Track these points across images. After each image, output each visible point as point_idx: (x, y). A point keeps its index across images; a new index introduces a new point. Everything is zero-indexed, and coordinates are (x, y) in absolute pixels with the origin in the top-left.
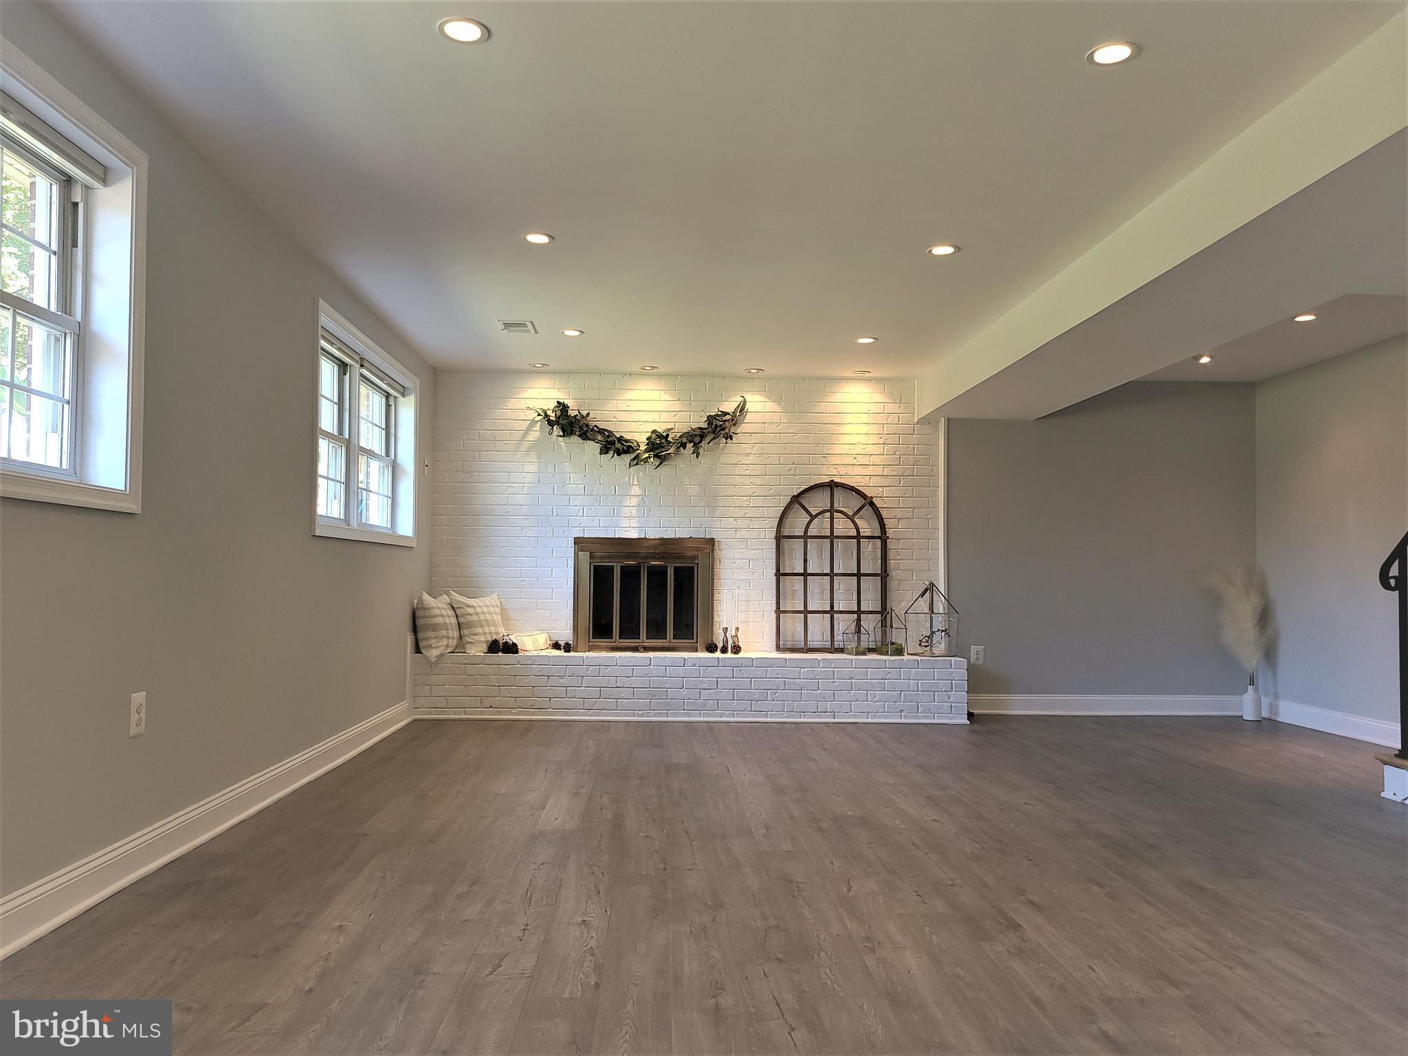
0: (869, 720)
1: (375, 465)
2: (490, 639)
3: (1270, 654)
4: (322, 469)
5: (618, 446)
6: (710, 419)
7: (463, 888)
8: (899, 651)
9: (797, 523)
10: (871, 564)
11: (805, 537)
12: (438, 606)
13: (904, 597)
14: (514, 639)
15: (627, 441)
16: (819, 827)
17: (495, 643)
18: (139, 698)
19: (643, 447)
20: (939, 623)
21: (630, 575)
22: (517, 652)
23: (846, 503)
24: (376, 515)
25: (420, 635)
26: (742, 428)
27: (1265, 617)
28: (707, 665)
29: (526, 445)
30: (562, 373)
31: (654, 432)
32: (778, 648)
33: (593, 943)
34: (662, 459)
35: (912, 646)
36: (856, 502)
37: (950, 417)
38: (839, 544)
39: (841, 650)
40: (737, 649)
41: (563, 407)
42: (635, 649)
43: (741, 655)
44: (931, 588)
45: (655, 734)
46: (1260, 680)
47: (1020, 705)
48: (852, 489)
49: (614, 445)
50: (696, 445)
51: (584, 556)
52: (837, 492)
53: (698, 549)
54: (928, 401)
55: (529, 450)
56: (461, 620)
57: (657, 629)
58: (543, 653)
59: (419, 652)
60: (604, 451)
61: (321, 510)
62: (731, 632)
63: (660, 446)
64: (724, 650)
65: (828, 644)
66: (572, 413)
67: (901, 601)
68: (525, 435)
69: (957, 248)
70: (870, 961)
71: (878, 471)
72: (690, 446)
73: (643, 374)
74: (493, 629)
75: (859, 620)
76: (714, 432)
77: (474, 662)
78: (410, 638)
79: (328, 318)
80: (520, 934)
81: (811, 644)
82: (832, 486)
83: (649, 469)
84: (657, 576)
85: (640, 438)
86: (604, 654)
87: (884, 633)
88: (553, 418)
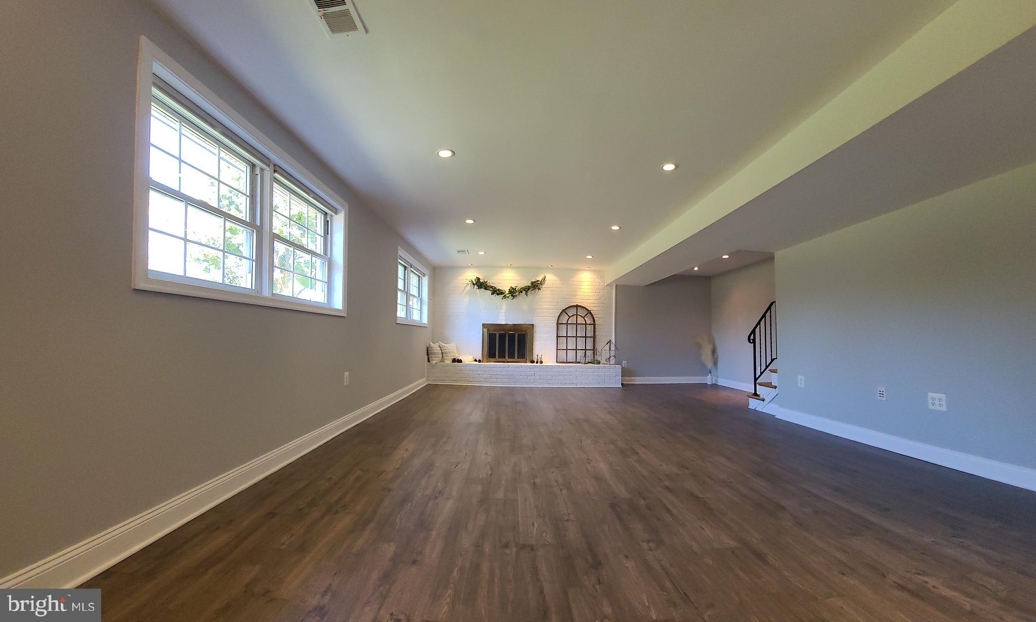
0: (588, 386)
1: (415, 300)
2: (453, 358)
3: (715, 363)
4: (399, 302)
5: (498, 292)
6: (532, 283)
7: (445, 440)
8: (599, 363)
9: (564, 319)
10: (590, 334)
11: (567, 324)
12: (435, 347)
13: (601, 345)
14: (460, 358)
15: (501, 290)
16: (571, 423)
17: (455, 359)
18: (347, 374)
19: (507, 292)
20: (612, 353)
21: (502, 337)
22: (462, 362)
23: (581, 312)
24: (416, 316)
25: (430, 356)
26: (544, 286)
27: (714, 352)
28: (530, 368)
29: (465, 291)
30: (478, 267)
31: (511, 287)
32: (557, 362)
33: (489, 460)
34: (514, 297)
35: (603, 361)
36: (585, 312)
37: (617, 284)
38: (579, 326)
39: (579, 363)
40: (541, 362)
41: (478, 279)
42: (504, 362)
43: (543, 364)
44: (610, 342)
45: (511, 391)
46: (712, 372)
47: (639, 380)
48: (584, 308)
49: (496, 292)
50: (526, 292)
51: (486, 330)
52: (579, 308)
53: (527, 328)
54: (610, 279)
55: (466, 294)
56: (443, 351)
57: (511, 356)
58: (471, 363)
59: (429, 361)
60: (493, 294)
61: (399, 314)
62: (540, 356)
63: (513, 292)
64: (537, 363)
65: (575, 361)
66: (481, 281)
67: (599, 347)
68: (465, 289)
69: (620, 228)
70: (588, 466)
71: (593, 301)
72: (524, 292)
73: (507, 267)
74: (454, 355)
75: (585, 352)
76: (534, 287)
77: (447, 365)
78: (426, 357)
79: (401, 252)
80: (464, 456)
81: (568, 361)
82: (577, 306)
83: (509, 300)
84: (512, 337)
85: (506, 289)
86: (492, 363)
87: (594, 357)
88: (475, 283)
